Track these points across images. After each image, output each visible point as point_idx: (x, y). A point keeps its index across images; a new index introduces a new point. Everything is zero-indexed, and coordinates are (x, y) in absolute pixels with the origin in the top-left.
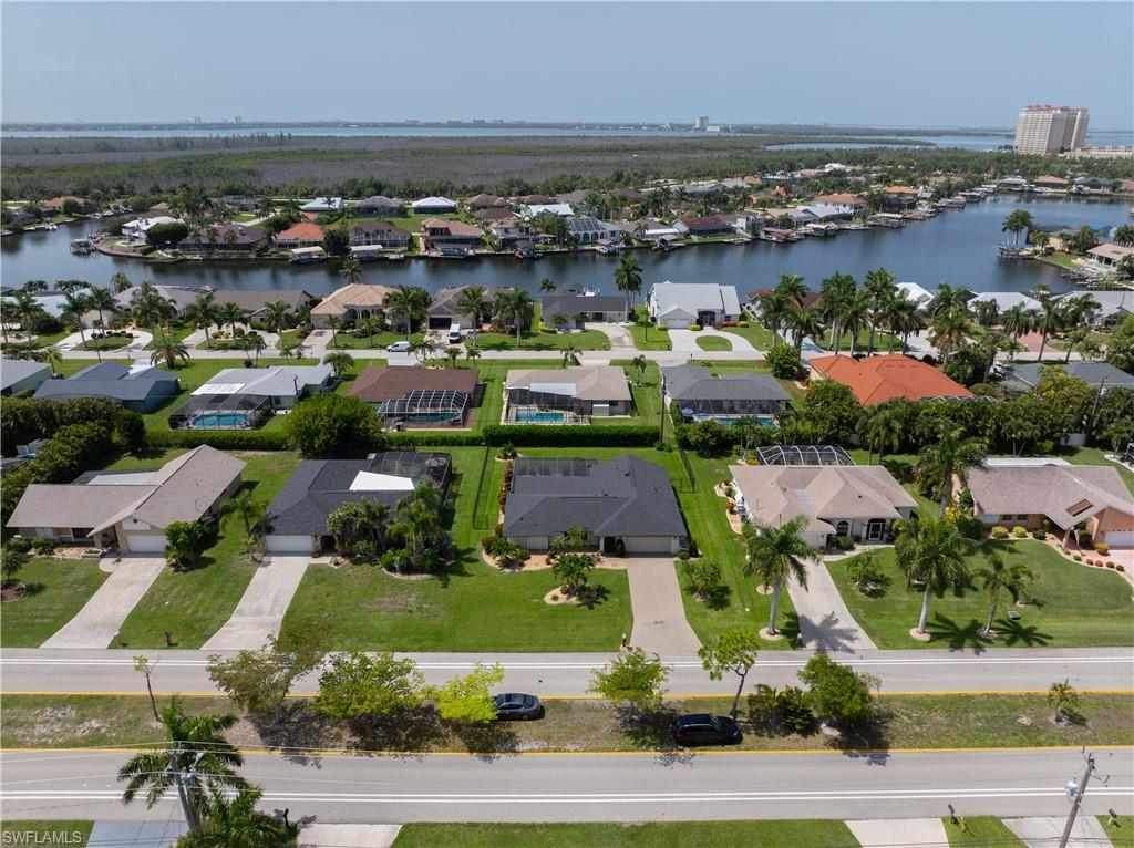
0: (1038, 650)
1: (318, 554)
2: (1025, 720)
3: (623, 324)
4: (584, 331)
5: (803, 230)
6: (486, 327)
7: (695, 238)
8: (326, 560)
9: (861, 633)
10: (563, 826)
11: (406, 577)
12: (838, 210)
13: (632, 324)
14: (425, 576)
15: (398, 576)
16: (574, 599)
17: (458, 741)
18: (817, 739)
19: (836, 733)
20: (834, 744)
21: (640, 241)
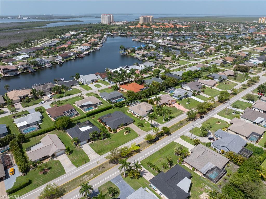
0: (174, 119)
1: (88, 142)
2: (179, 126)
3: (78, 86)
4: (73, 89)
5: (83, 53)
6: (53, 93)
7: (65, 60)
8: (90, 143)
9: (159, 123)
10: (153, 154)
11: (104, 140)
12: (87, 47)
13: (80, 85)
14: (107, 138)
15: (103, 140)
16: (128, 133)
17: (135, 153)
18: (165, 136)
19: (166, 134)
20: (167, 135)
21: (54, 62)
